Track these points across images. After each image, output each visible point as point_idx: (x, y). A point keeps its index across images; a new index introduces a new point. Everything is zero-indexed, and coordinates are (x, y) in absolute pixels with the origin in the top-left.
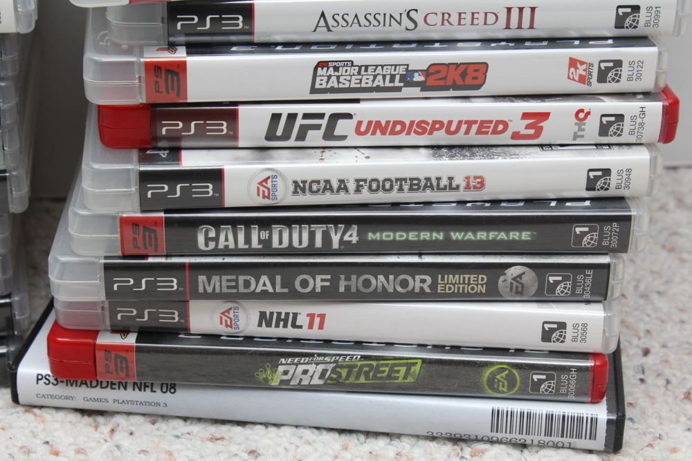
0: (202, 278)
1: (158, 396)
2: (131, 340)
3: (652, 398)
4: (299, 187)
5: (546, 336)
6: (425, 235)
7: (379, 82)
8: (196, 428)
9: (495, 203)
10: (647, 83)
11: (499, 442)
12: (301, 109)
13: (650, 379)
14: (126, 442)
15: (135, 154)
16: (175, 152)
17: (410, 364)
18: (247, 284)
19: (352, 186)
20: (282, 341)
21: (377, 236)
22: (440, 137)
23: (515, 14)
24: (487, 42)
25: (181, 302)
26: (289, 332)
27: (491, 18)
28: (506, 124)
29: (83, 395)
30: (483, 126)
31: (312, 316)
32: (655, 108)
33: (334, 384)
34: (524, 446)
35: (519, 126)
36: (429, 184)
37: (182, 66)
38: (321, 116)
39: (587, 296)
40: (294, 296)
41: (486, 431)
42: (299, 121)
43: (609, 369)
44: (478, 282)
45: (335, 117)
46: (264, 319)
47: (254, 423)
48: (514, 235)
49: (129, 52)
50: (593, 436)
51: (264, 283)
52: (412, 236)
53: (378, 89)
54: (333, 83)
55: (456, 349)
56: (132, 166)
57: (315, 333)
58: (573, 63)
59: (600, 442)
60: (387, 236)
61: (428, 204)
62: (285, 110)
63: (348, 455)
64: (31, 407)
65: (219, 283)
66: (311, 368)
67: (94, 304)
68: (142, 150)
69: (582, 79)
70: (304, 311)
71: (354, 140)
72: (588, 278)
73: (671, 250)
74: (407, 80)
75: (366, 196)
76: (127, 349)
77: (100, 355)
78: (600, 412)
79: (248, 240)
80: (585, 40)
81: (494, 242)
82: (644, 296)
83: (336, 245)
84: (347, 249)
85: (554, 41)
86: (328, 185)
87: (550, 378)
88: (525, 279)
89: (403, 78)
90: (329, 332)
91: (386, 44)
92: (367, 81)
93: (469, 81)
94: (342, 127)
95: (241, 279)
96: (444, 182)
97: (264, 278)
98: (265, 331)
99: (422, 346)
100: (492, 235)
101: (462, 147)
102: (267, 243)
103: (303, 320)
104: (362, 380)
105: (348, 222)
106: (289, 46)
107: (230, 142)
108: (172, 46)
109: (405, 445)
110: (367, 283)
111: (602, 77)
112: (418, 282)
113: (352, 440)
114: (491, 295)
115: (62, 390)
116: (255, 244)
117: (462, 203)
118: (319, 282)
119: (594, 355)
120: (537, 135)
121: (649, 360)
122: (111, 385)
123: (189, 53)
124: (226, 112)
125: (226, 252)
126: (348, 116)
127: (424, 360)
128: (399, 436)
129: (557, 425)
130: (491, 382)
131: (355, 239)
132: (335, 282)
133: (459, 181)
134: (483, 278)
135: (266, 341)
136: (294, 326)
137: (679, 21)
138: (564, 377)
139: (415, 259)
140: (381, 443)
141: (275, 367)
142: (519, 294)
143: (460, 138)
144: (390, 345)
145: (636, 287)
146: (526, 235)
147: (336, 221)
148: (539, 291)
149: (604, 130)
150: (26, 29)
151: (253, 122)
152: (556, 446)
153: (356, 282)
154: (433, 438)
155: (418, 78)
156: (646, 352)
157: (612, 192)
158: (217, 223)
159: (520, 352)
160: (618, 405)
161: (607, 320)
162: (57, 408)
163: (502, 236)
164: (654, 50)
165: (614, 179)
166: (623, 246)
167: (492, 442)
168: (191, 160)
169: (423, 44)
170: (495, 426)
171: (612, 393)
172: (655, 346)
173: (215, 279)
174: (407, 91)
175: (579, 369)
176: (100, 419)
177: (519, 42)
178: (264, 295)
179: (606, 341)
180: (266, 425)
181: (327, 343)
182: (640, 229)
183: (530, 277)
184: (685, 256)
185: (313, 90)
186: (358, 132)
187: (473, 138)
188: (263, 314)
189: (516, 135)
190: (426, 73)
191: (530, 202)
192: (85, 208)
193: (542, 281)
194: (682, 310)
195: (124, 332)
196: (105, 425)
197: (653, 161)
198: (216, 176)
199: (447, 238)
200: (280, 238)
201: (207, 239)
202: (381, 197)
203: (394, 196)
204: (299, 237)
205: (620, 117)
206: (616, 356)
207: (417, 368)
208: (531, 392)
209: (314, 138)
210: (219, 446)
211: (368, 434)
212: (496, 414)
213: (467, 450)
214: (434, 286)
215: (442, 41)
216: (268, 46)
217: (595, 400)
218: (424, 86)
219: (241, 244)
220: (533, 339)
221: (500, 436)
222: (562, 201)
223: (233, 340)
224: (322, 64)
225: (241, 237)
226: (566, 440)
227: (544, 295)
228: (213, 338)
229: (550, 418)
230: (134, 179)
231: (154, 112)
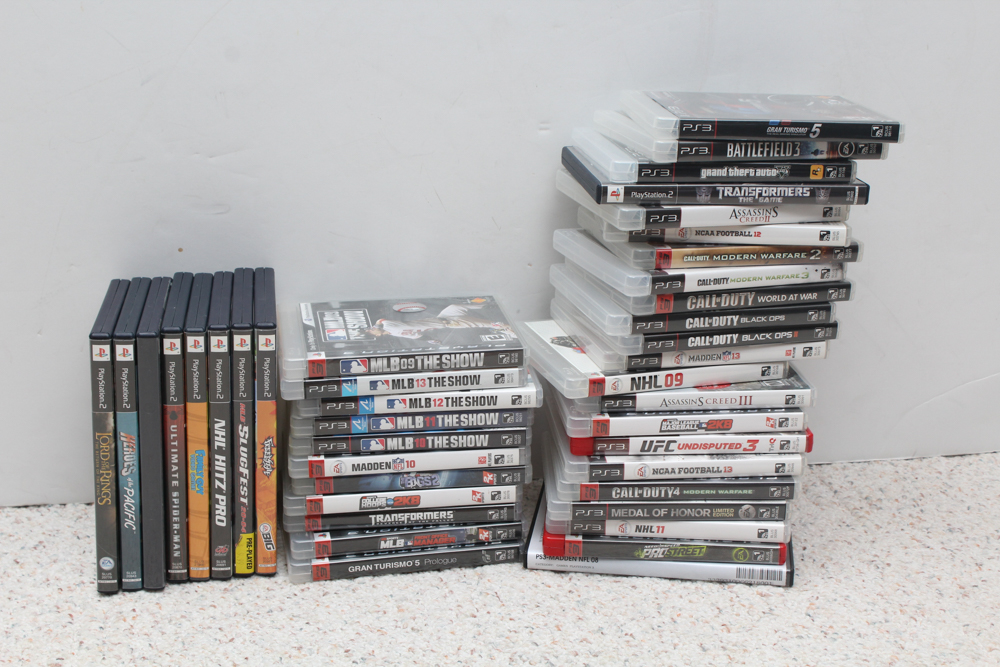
0: (613, 510)
1: (590, 564)
2: (580, 538)
3: (807, 567)
4: (655, 471)
5: (760, 535)
6: (708, 492)
7: (688, 427)
8: (606, 578)
9: (737, 478)
10: (800, 428)
11: (740, 583)
12: (655, 439)
13: (806, 559)
14: (578, 583)
15: (586, 458)
16: (603, 457)
17: (701, 548)
18: (632, 513)
19: (677, 471)
20: (645, 538)
21: (688, 492)
22: (713, 450)
23: (743, 399)
24: (732, 410)
25: (602, 521)
26: (649, 534)
27: (733, 401)
28: (741, 445)
29: (557, 564)
30: (731, 446)
31: (659, 527)
32: (803, 438)
33: (668, 557)
34: (750, 585)
35: (746, 445)
36: (709, 470)
37: (608, 421)
38: (664, 442)
39: (777, 518)
40: (651, 518)
41: (734, 578)
42: (655, 444)
43: (787, 549)
44: (730, 512)
45: (670, 442)
46: (638, 529)
47: (632, 576)
48: (745, 492)
49: (585, 416)
50: (780, 579)
51: (639, 513)
52: (702, 492)
53: (688, 430)
54: (669, 428)
55: (720, 541)
56: (586, 462)
57: (660, 535)
58: (768, 419)
59: (783, 582)
60: (692, 492)
61: (708, 478)
62: (649, 439)
63: (674, 588)
64: (532, 569)
65: (620, 512)
66: (658, 550)
67: (563, 522)
68: (589, 456)
69: (772, 426)
70: (655, 525)
71: (677, 452)
72: (777, 511)
73: (817, 505)
74: (699, 426)
75: (683, 475)
76: (579, 542)
77: (567, 545)
78: (784, 569)
79: (633, 494)
80: (773, 409)
81: (737, 495)
82: (804, 525)
83: (670, 496)
84: (675, 498)
85: (760, 410)
86: (667, 471)
87: (762, 553)
88: (750, 511)
89: (698, 426)
90: (666, 534)
91: (690, 412)
92: (683, 427)
93: (725, 426)
94: (672, 446)
95: (630, 510)
96: (715, 469)
97: (640, 510)
98: (638, 534)
99: (706, 540)
100: (736, 492)
101: (722, 454)
102: (641, 495)
103: (655, 529)
104: (680, 555)
105: (676, 486)
106: (650, 412)
107: (625, 453)
108: (602, 413)
109: (699, 584)
110: (683, 512)
111: (781, 425)
112: (705, 512)
113: (676, 582)
114: (736, 518)
115: (547, 561)
116: (636, 496)
117: (723, 478)
118: (663, 512)
119: (780, 544)
120: (754, 449)
121: (806, 552)
122: (570, 559)
123: (611, 416)
124: (625, 440)
125: (624, 499)
126: (675, 442)
127: (707, 547)
128: (696, 581)
129: (765, 575)
130: (736, 555)
131: (678, 493)
132: (669, 512)
133: (722, 468)
134: (732, 510)
135: (638, 538)
136: (651, 532)
137: (812, 401)
138: (768, 553)
139: (703, 502)
140: (688, 584)
141: (643, 549)
142: (748, 517)
143: (721, 451)
144: (692, 540)
145: (800, 521)
146: (750, 492)
147: (670, 485)
148: (756, 516)
149: (782, 447)
150: (538, 406)
151: (635, 445)
152: (765, 584)
153: (678, 512)
154: (711, 582)
155: (704, 426)
156: (805, 549)
157: (786, 473)
158: (620, 486)
159: (748, 543)
160: (791, 565)
161: (786, 528)
162: (544, 570)
163: (740, 492)
164: (802, 413)
165: (787, 468)
166: (791, 497)
167: (736, 583)
168: (610, 460)
169: (706, 411)
170: (738, 575)
171: (789, 561)
172: (808, 546)
173: (619, 510)
174: (699, 431)
175: (774, 550)
176: (563, 575)
177: (745, 410)
178: (639, 518)
179: (785, 537)
180: (637, 576)
181: (665, 539)
182: (798, 489)
183: (752, 509)
184: (824, 507)
185: (661, 431)
186: (679, 448)
187: (727, 451)
188: (637, 527)
189: (745, 449)
190: (708, 423)
191: (751, 478)
192: (564, 480)
193: (757, 511)
194: (821, 531)
195: (577, 535)
196: (566, 578)
197: (803, 460)
198: (621, 466)
199: (717, 493)
200: (647, 493)
201: (616, 494)
202: (689, 475)
203: (694, 475)
204: (655, 493)
205: (788, 442)
206: (790, 544)
207: (704, 550)
208: (753, 561)
209: (661, 451)
210: (619, 584)
211: (682, 580)
212: (739, 570)
213: (726, 586)
214: (711, 513)
215: (713, 410)
216: (641, 413)
217: (781, 564)
218: (706, 429)
219: (631, 496)
220: (754, 537)
221: (740, 580)
222: (765, 477)
223: (623, 538)
224: (665, 420)
225: (631, 492)
226: (769, 581)
227: (758, 518)
228: (616, 537)
229: (762, 571)
230: (587, 468)
231: (594, 440)
